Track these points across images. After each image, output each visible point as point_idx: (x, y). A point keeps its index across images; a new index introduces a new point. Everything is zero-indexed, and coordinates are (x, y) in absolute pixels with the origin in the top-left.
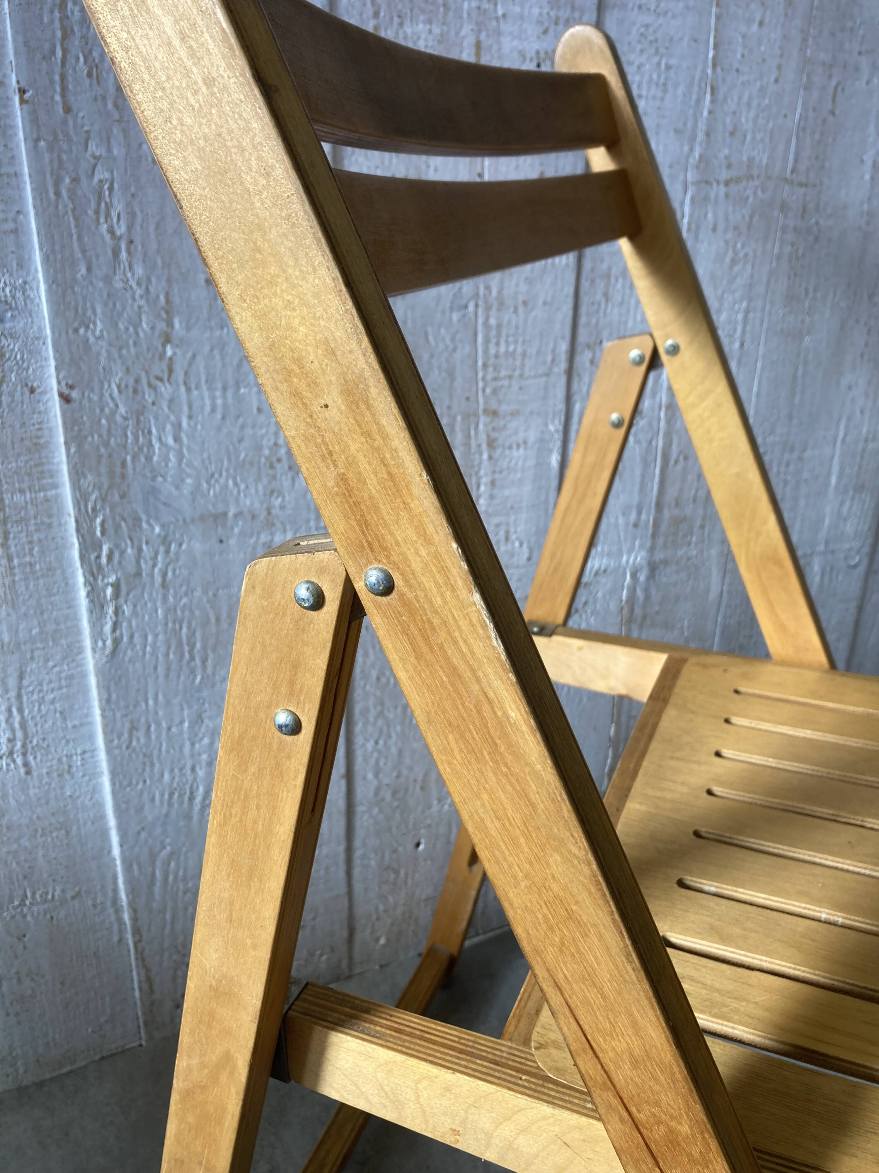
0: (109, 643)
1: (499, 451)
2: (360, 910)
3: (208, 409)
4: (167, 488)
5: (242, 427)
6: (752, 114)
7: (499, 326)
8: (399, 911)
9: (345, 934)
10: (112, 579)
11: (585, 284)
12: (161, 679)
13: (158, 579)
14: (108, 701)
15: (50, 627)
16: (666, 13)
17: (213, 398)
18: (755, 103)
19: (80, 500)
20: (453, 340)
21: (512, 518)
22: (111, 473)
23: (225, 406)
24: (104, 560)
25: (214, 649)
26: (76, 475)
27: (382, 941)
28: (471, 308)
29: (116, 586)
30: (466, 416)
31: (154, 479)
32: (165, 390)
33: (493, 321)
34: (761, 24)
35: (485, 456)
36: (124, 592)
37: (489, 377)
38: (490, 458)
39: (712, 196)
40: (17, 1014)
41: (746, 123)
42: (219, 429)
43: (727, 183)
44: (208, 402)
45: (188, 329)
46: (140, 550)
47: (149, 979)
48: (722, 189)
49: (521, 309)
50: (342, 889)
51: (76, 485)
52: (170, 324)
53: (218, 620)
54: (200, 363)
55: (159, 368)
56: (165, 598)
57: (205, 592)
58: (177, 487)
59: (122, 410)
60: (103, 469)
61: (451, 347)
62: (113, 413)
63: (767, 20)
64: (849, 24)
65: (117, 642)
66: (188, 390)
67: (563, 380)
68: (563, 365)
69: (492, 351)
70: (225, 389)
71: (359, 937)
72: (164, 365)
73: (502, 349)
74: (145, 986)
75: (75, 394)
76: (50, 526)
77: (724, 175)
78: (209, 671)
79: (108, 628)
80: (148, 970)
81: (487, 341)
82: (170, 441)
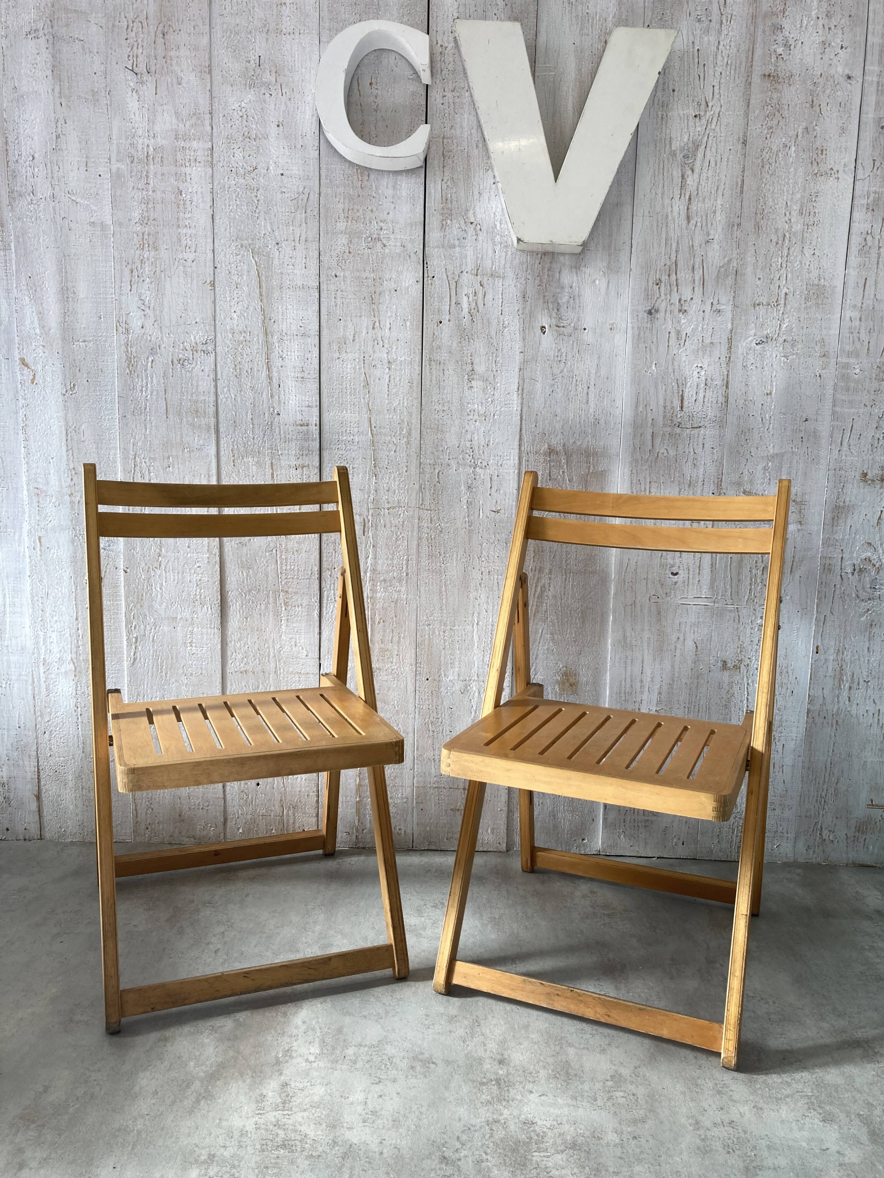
0: (132, 659)
1: (290, 607)
2: (230, 810)
3: (172, 580)
4: (157, 606)
5: (184, 587)
6: (397, 483)
7: (286, 559)
8: (249, 817)
9: (222, 820)
10: (135, 636)
11: (324, 546)
12: (150, 678)
13: (151, 639)
14: (130, 681)
15: (114, 650)
16: (350, 450)
17: (174, 576)
18: (397, 479)
19: (127, 605)
20: (267, 562)
21: (298, 637)
22: (138, 598)
23: (178, 578)
24: (133, 628)
25: (170, 670)
26: (127, 597)
27: (241, 831)
28: (274, 551)
29: (136, 638)
30: (274, 592)
31: (152, 602)
32: (158, 572)
33: (283, 557)
34: (395, 451)
35: (283, 609)
36: (139, 641)
37: (283, 577)
38: (286, 609)
39: (382, 513)
40: (87, 807)
41: (394, 486)
42: (176, 587)
43: (388, 509)
44: (172, 577)
45: (167, 552)
46: (146, 626)
47: (136, 809)
48: (387, 511)
49: (295, 553)
50: (221, 796)
51: (126, 601)
52: (161, 550)
53: (172, 658)
54: (170, 564)
55: (156, 564)
56: (153, 646)
57: (168, 646)
58: (160, 606)
59: (143, 577)
60: (135, 596)
61: (266, 565)
62: (140, 578)
63: (398, 450)
64: (441, 449)
65: (135, 659)
66: (166, 572)
67: (317, 582)
68: (317, 576)
69: (284, 568)
70: (178, 573)
71: (229, 823)
72: (158, 564)
73: (288, 567)
74: (135, 812)
75: (128, 570)
76: (117, 613)
77: (387, 506)
78: (168, 678)
79: (132, 654)
80: (136, 805)
81: (282, 564)
82: (159, 589)
